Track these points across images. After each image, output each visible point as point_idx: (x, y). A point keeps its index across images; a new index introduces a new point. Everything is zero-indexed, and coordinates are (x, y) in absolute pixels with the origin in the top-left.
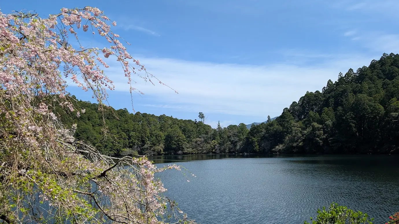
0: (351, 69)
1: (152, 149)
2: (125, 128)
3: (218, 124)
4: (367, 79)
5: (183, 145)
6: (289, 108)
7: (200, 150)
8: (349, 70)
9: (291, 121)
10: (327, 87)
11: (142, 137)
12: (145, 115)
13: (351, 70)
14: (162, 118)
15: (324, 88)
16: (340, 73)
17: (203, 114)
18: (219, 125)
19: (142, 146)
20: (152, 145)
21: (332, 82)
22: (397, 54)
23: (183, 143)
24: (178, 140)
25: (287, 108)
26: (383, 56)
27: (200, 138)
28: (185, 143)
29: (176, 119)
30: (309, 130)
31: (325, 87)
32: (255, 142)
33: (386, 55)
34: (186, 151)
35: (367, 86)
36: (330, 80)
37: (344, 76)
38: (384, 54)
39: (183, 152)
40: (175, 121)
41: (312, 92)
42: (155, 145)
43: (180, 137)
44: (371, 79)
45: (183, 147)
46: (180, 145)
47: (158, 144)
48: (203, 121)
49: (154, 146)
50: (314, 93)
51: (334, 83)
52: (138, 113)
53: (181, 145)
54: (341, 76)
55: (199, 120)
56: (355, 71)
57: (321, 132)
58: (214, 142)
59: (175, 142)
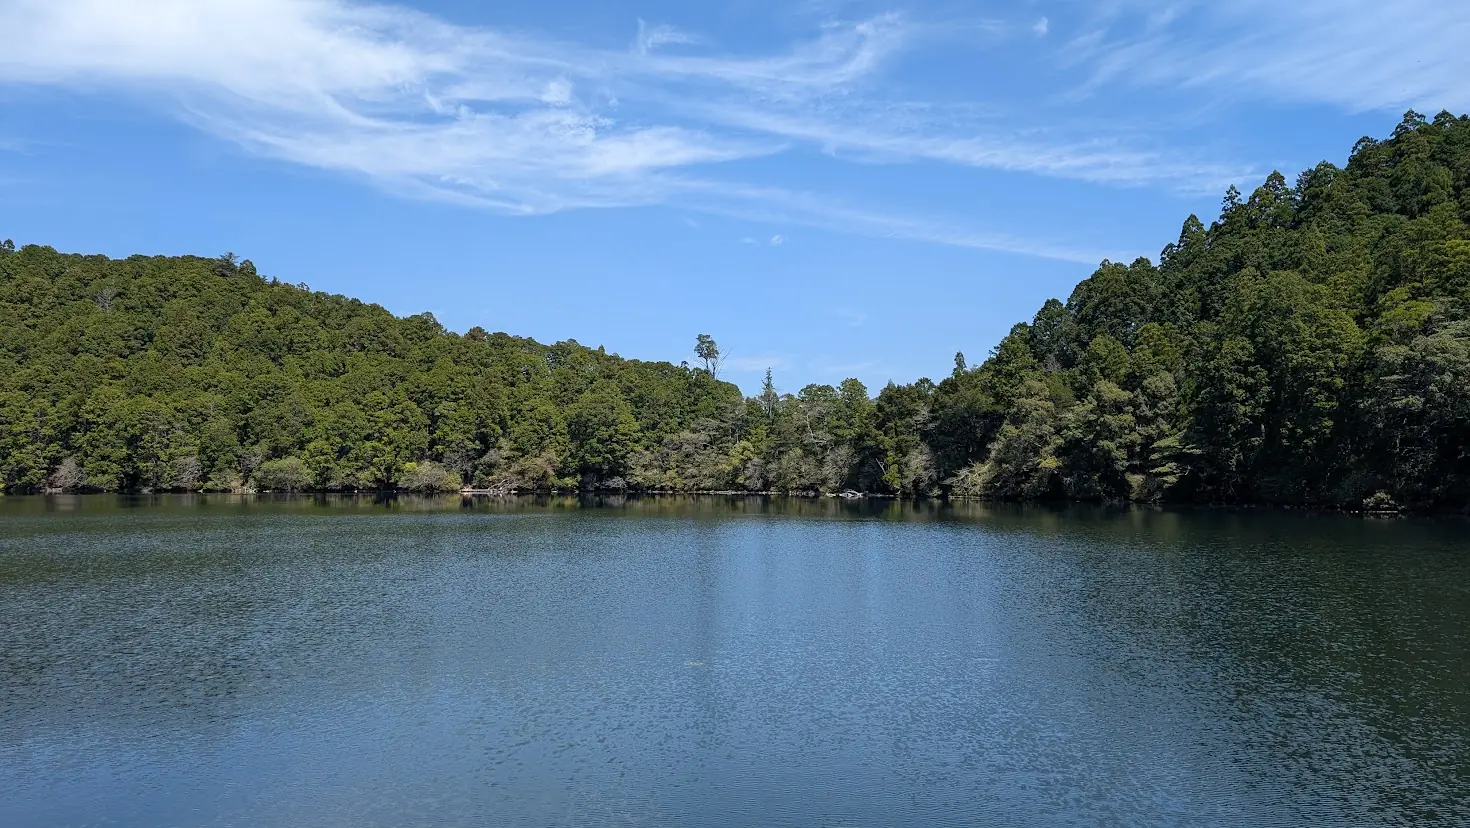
0: (1275, 173)
1: (516, 467)
2: (418, 387)
3: (766, 381)
4: (1327, 213)
5: (628, 455)
6: (1030, 323)
7: (694, 477)
8: (1270, 179)
9: (1023, 373)
10: (1179, 246)
11: (482, 424)
12: (500, 341)
13: (1277, 178)
14: (561, 352)
15: (1167, 248)
16: (1232, 188)
17: (712, 343)
18: (768, 386)
19: (480, 456)
20: (516, 453)
21: (1200, 226)
22: (1464, 118)
23: (629, 448)
24: (611, 436)
25: (1023, 325)
26: (1406, 121)
27: (694, 431)
28: (636, 449)
29: (615, 358)
30: (1083, 409)
31: (1171, 246)
32: (887, 450)
33: (1418, 120)
34: (640, 479)
35: (1323, 243)
36: (1193, 218)
37: (1245, 202)
38: (1409, 116)
39: (628, 483)
40: (609, 366)
41: (1122, 265)
42: (524, 453)
43: (620, 427)
44: (1343, 214)
45: (630, 463)
46: (618, 453)
47: (537, 451)
48: (711, 368)
49: (522, 456)
50: (1128, 266)
51: (1207, 228)
52: (476, 334)
53: (623, 457)
54: (1235, 201)
55: (696, 363)
56: (1291, 182)
57: (1125, 417)
58: (744, 449)
59: (600, 446)
